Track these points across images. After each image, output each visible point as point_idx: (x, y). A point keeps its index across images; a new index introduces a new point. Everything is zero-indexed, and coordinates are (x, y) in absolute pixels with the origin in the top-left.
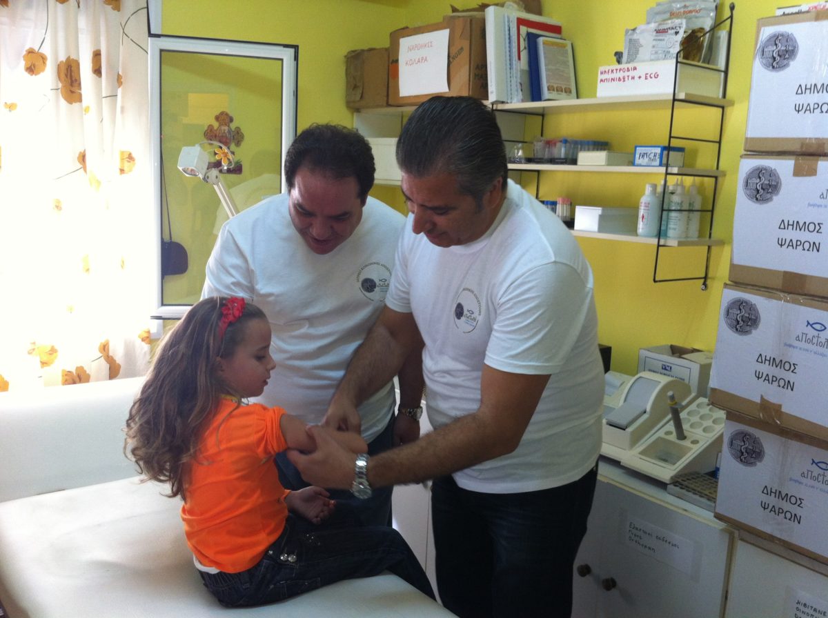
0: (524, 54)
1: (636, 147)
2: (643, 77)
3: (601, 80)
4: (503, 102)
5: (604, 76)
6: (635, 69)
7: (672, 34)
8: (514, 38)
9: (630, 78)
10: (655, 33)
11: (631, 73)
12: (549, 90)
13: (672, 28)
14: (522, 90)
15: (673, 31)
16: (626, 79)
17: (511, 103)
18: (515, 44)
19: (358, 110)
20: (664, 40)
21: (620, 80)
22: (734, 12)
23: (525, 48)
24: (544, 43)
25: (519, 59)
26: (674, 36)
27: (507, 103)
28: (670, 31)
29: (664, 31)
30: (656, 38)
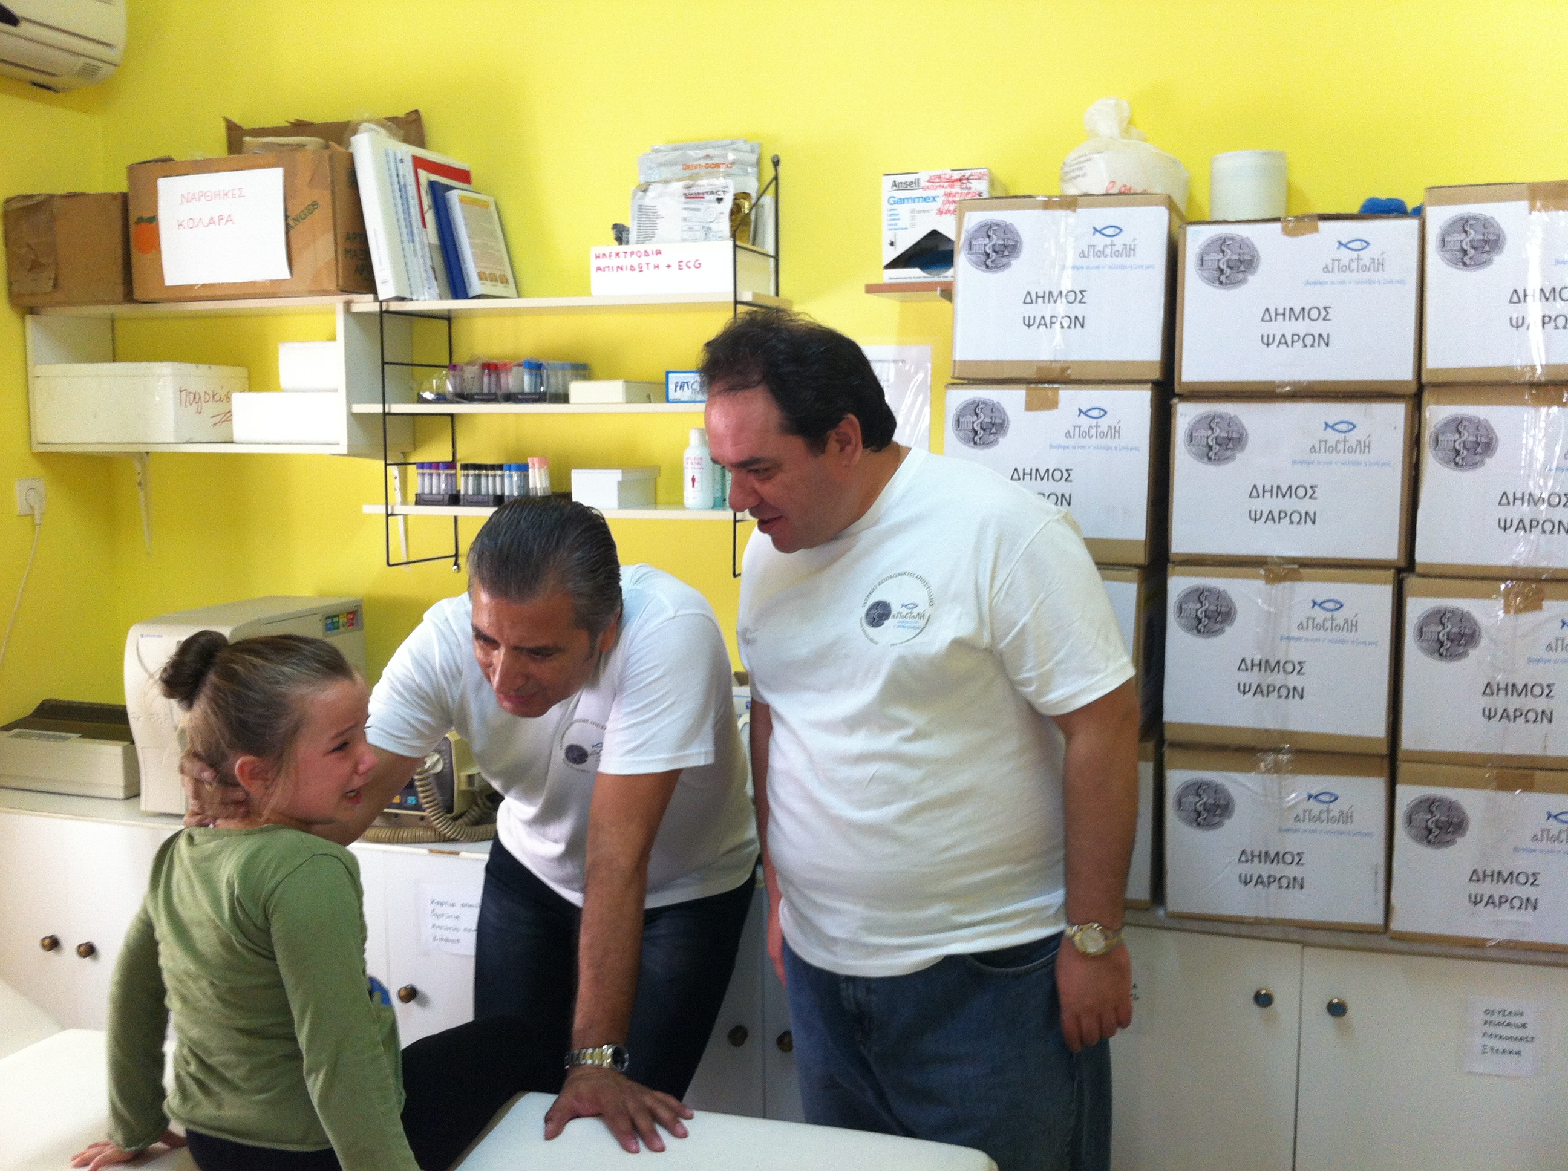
0: (430, 217)
1: (668, 373)
2: (675, 266)
3: (599, 269)
4: (403, 299)
5: (602, 263)
6: (659, 252)
7: (710, 201)
8: (412, 190)
9: (651, 266)
10: (683, 199)
11: (653, 259)
12: (480, 279)
13: (712, 193)
14: (436, 279)
15: (714, 197)
16: (645, 267)
17: (417, 300)
18: (414, 203)
19: (32, 310)
20: (699, 210)
21: (632, 268)
22: (780, 168)
23: (430, 208)
24: (461, 201)
25: (424, 226)
26: (716, 204)
27: (411, 300)
28: (707, 197)
29: (699, 196)
30: (686, 206)
